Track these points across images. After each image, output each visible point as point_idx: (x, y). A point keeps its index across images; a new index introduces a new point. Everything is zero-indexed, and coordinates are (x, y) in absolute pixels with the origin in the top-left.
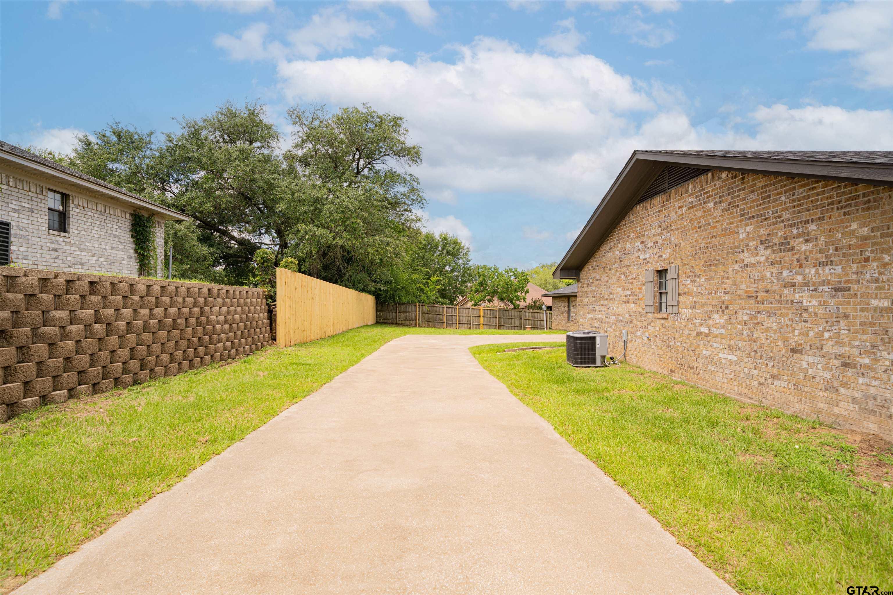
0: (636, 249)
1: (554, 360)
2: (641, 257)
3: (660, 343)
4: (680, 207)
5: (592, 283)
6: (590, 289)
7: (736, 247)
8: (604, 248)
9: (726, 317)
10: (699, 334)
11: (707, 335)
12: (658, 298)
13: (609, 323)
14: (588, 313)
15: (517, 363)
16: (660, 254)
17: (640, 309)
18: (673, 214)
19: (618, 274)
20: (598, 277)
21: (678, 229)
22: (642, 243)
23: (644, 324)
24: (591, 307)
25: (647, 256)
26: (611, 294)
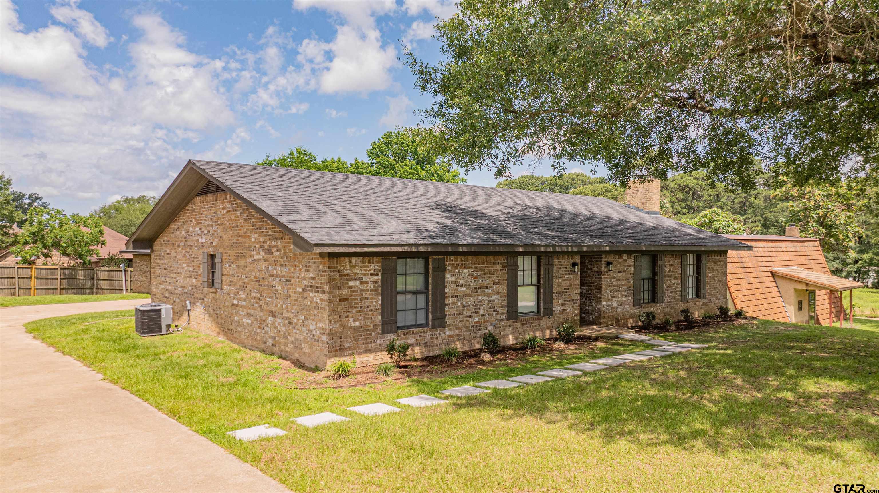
0: (196, 233)
1: (124, 331)
2: (200, 241)
3: (212, 312)
4: (223, 209)
5: (163, 256)
6: (162, 261)
7: (251, 246)
8: (173, 226)
9: (246, 294)
10: (233, 305)
11: (237, 305)
12: (211, 275)
13: (177, 294)
14: (160, 284)
15: (85, 337)
16: (211, 241)
17: (199, 284)
18: (219, 213)
19: (184, 251)
20: (168, 251)
21: (222, 225)
22: (200, 229)
23: (202, 297)
24: (163, 279)
25: (204, 241)
26: (178, 268)
